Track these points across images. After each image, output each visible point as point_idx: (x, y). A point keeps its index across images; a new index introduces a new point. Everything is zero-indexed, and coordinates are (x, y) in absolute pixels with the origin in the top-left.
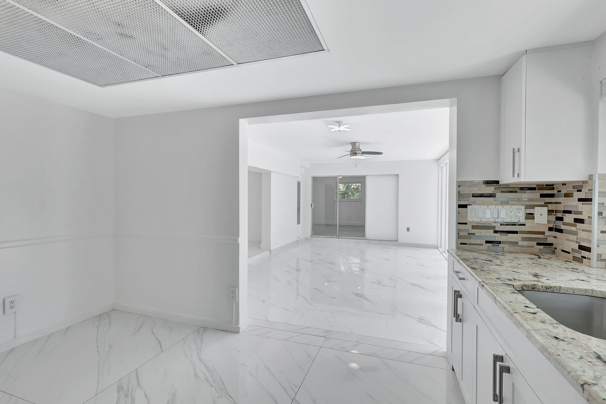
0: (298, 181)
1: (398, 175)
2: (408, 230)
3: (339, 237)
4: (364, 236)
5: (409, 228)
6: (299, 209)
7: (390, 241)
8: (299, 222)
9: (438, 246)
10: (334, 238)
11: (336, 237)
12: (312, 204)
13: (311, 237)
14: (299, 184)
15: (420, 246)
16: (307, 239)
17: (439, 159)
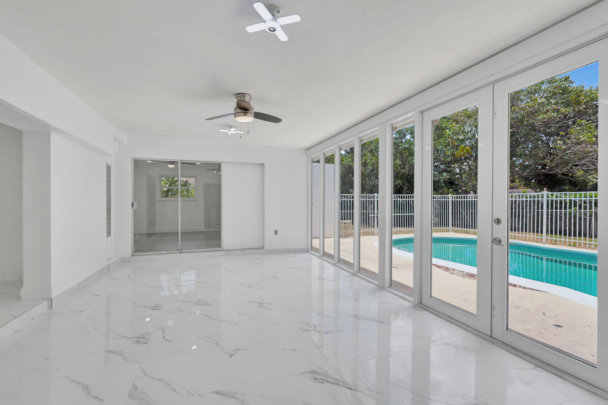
0: (107, 164)
1: (263, 164)
2: (276, 233)
3: (182, 251)
4: (220, 245)
5: (277, 230)
6: (109, 211)
7: (255, 249)
8: (109, 234)
9: (309, 249)
10: (174, 253)
11: (178, 251)
12: (133, 203)
13: (132, 256)
14: (109, 168)
15: (289, 251)
16: (124, 261)
17: (308, 149)
